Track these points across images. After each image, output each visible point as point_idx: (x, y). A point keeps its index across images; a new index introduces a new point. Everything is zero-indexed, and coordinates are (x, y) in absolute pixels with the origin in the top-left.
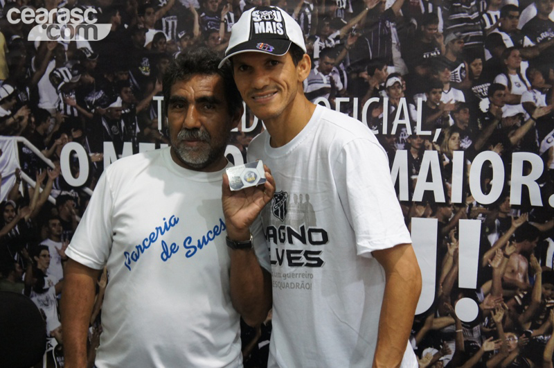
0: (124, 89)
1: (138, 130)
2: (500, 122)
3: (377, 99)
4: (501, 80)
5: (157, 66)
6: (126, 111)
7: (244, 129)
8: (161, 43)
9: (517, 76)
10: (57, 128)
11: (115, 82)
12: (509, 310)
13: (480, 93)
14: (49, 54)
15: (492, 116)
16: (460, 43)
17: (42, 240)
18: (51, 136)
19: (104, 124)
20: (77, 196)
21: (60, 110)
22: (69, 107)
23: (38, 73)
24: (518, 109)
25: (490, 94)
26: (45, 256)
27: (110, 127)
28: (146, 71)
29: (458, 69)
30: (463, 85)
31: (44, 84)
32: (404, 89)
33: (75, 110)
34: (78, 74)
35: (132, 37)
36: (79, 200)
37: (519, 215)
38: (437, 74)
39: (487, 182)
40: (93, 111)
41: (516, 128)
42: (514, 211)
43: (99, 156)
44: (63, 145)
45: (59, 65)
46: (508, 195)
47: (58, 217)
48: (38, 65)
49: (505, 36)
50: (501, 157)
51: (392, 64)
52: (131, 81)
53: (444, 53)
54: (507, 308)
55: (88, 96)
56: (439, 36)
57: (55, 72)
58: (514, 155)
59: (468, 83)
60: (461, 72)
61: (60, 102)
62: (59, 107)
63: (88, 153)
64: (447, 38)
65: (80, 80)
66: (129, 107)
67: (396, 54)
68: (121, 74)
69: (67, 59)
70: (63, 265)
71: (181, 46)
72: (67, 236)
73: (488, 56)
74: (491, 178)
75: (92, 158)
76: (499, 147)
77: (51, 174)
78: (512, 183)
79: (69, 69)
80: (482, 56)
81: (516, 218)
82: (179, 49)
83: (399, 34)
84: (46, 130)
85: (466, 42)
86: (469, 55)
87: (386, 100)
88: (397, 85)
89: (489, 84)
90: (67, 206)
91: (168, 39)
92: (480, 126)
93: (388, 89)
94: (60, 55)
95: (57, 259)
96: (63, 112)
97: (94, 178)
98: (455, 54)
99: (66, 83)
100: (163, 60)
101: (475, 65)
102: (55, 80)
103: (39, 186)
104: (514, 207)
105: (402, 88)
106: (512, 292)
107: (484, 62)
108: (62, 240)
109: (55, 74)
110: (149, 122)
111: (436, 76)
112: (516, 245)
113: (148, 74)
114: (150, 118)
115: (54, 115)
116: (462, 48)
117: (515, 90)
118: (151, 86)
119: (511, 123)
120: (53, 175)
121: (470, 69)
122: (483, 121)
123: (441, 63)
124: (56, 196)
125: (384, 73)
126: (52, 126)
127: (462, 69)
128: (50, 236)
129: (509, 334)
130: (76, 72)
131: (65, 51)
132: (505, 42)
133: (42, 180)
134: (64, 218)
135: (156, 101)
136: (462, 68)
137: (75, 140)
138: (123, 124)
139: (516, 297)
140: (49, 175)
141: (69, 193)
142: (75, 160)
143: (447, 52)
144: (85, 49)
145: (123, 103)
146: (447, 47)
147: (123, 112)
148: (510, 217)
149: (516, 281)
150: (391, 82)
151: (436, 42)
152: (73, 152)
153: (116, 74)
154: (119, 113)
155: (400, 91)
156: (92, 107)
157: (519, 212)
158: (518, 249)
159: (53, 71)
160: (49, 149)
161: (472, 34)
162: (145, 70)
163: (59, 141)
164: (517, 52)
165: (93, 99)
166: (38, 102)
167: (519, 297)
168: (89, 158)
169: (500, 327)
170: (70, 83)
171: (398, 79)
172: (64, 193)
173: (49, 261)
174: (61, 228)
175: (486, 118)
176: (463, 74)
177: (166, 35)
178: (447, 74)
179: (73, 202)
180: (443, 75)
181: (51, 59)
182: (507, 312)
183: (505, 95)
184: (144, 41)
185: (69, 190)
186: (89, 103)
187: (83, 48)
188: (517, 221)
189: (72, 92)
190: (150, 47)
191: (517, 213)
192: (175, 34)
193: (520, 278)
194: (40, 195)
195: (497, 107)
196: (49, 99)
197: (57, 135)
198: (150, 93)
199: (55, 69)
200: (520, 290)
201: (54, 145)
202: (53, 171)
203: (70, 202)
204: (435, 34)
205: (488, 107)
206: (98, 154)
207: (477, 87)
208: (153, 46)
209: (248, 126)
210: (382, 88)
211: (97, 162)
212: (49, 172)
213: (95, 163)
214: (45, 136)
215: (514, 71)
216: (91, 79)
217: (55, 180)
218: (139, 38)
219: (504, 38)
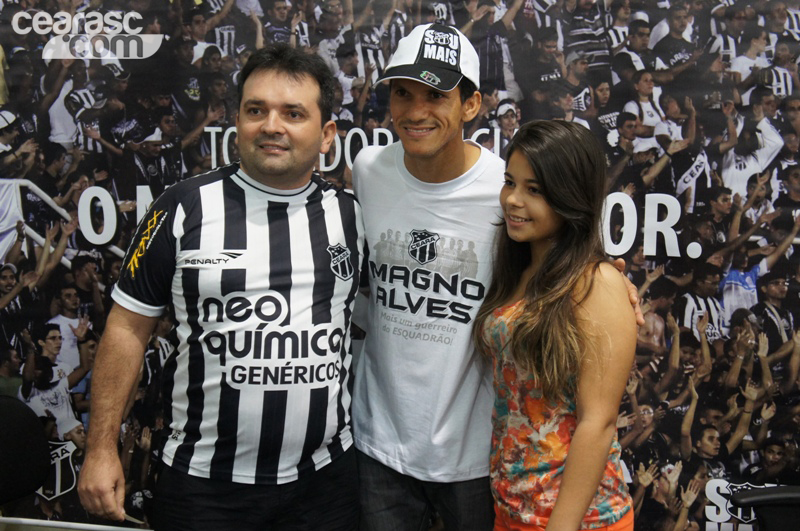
0: (165, 117)
1: (184, 170)
2: (631, 159)
3: (486, 131)
4: (631, 108)
5: (210, 88)
6: (168, 146)
7: (323, 168)
8: (214, 60)
9: (649, 103)
10: (74, 169)
11: (153, 108)
12: (644, 379)
13: (608, 124)
14: (64, 72)
15: (622, 151)
16: (583, 63)
17: (50, 318)
18: (66, 178)
19: (138, 162)
20: (101, 257)
21: (79, 145)
22: (90, 140)
23: (49, 98)
24: (651, 143)
25: (619, 125)
26: (54, 338)
27: (145, 167)
28: (195, 95)
29: (582, 95)
30: (587, 114)
31: (58, 111)
32: (519, 118)
33: (98, 144)
34: (103, 98)
35: (176, 52)
36: (103, 262)
37: (654, 268)
38: (558, 100)
39: (617, 229)
40: (123, 146)
41: (649, 165)
42: (648, 263)
43: (130, 205)
44: (81, 190)
45: (77, 86)
46: (642, 244)
47: (73, 286)
48: (49, 85)
49: (635, 57)
50: (633, 199)
51: (503, 88)
52: (174, 108)
53: (565, 76)
54: (642, 376)
55: (117, 127)
56: (559, 55)
57: (72, 95)
58: (648, 196)
59: (594, 112)
60: (585, 98)
61: (79, 134)
62: (77, 140)
63: (115, 200)
64: (569, 58)
65: (106, 106)
66: (172, 140)
67: (508, 76)
68: (161, 99)
69: (88, 79)
70: (79, 348)
71: (240, 64)
72: (87, 310)
73: (616, 80)
74: (622, 225)
75: (121, 207)
76: (630, 188)
77: (67, 229)
78: (646, 230)
79: (91, 91)
80: (609, 80)
81: (651, 271)
82: (238, 67)
83: (511, 52)
84: (59, 171)
85: (590, 63)
86: (594, 78)
87: (497, 132)
88: (510, 113)
89: (618, 114)
90: (87, 270)
91: (224, 54)
92: (608, 163)
93: (499, 118)
94: (79, 73)
95: (72, 341)
96: (82, 147)
97: (123, 233)
98: (578, 76)
99: (87, 110)
100: (217, 81)
101: (601, 90)
102: (71, 105)
103: (49, 243)
104: (649, 258)
105: (517, 117)
106: (646, 358)
107: (612, 88)
108: (79, 315)
109: (73, 98)
110: (200, 159)
111: (556, 104)
112: (651, 302)
113: (197, 98)
114: (201, 155)
115: (71, 151)
116: (586, 69)
117: (648, 121)
118: (202, 113)
119: (644, 159)
120: (68, 230)
121: (595, 95)
122: (612, 157)
123: (564, 87)
124: (72, 258)
125: (495, 100)
126: (67, 166)
127: (586, 95)
128: (62, 311)
129: (644, 407)
130: (101, 95)
131: (85, 68)
132: (634, 63)
133: (53, 236)
134: (82, 286)
135: (209, 133)
136: (586, 93)
137: (98, 184)
138: (163, 163)
139: (652, 364)
140: (63, 228)
141: (90, 254)
142: (98, 210)
143: (568, 75)
144: (112, 66)
145: (163, 135)
146: (568, 68)
147: (163, 147)
148: (644, 270)
149: (650, 344)
150: (503, 110)
151: (556, 62)
152: (95, 200)
153: (153, 99)
154: (158, 149)
155: (514, 120)
156: (122, 140)
157: (654, 264)
158: (653, 308)
159: (69, 94)
160: (63, 195)
161: (597, 53)
162: (193, 93)
163: (77, 185)
164: (649, 76)
165: (122, 130)
166: (50, 135)
167: (655, 363)
168: (117, 207)
169: (634, 400)
170: (92, 110)
171: (512, 107)
172: (82, 253)
173: (61, 344)
174: (79, 299)
175: (616, 154)
176: (587, 101)
177: (220, 50)
178: (569, 100)
179: (94, 265)
180: (564, 101)
181: (67, 78)
182: (641, 382)
183: (636, 126)
184: (192, 57)
185: (89, 250)
186: (118, 136)
187: (109, 65)
188: (652, 274)
189: (94, 120)
190: (199, 65)
191: (651, 266)
192: (232, 49)
193: (655, 341)
194: (50, 256)
195: (627, 141)
196: (64, 129)
197: (73, 178)
198: (200, 123)
199: (72, 92)
200: (657, 355)
201: (70, 190)
202: (68, 225)
203: (91, 266)
204: (554, 52)
205: (617, 140)
206: (129, 202)
207: (604, 117)
208: (203, 64)
209: (328, 164)
210: (493, 117)
211: (127, 213)
212: (64, 226)
213: (125, 214)
214: (59, 178)
215: (646, 98)
216: (121, 105)
217: (70, 236)
218: (185, 53)
219: (633, 59)
